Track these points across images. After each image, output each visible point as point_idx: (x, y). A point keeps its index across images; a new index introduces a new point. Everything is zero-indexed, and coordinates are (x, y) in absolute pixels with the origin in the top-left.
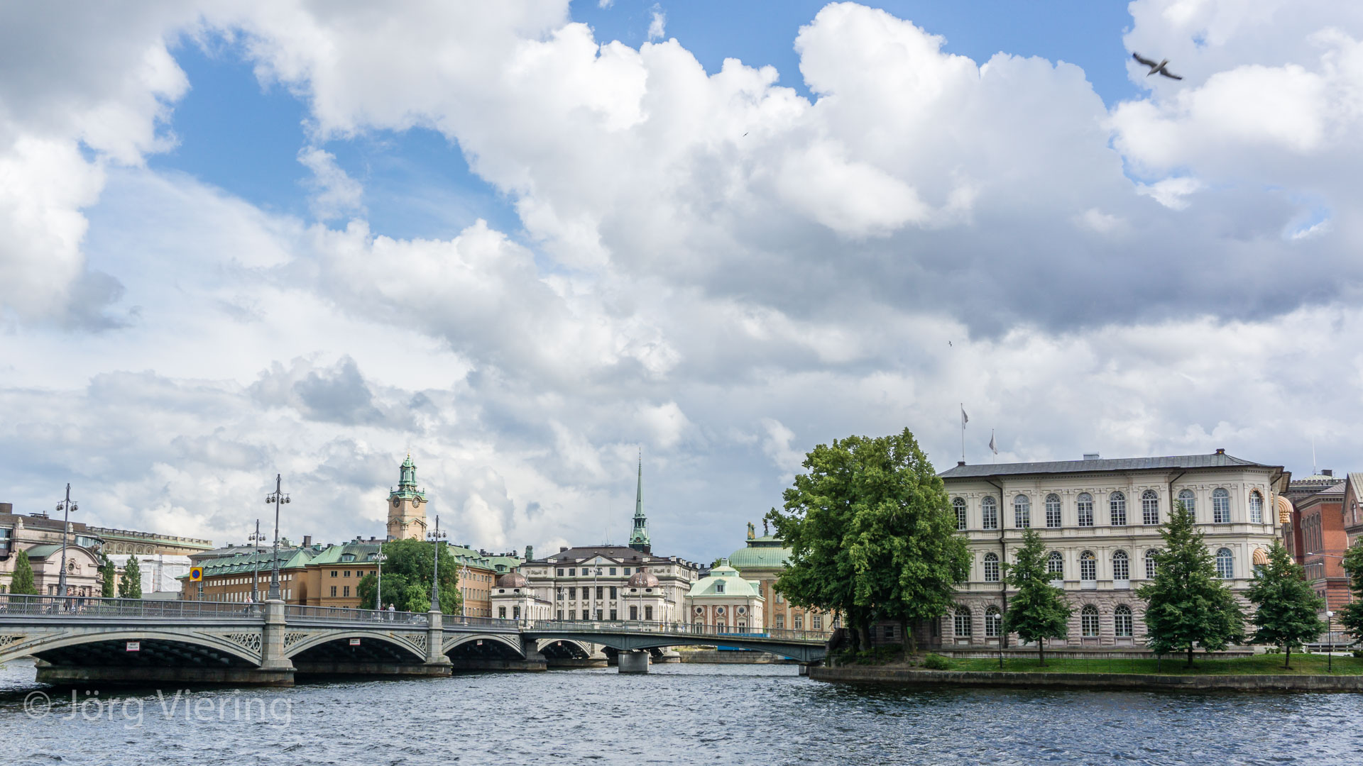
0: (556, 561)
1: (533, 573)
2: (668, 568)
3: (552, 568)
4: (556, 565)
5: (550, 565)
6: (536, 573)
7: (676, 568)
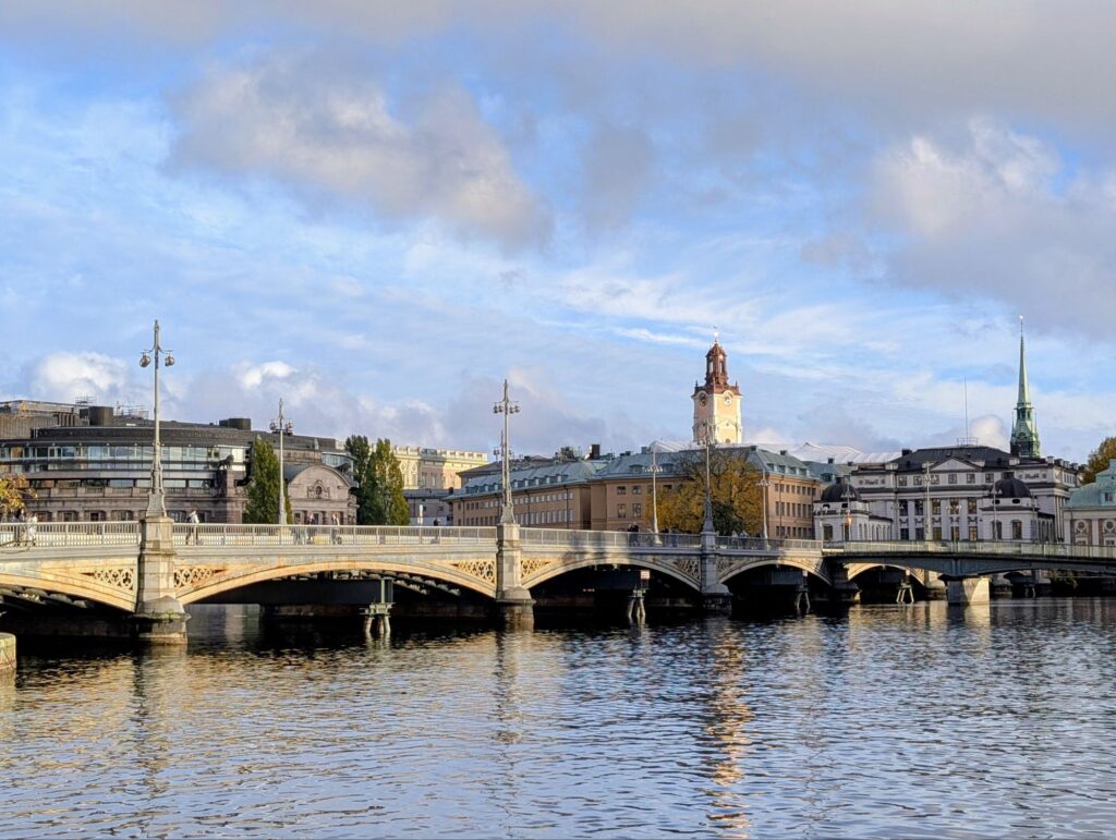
0: (896, 467)
1: (868, 482)
2: (1044, 472)
3: (892, 476)
4: (897, 472)
5: (889, 472)
6: (872, 483)
7: (1056, 472)
